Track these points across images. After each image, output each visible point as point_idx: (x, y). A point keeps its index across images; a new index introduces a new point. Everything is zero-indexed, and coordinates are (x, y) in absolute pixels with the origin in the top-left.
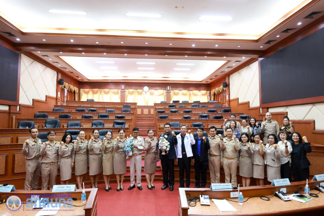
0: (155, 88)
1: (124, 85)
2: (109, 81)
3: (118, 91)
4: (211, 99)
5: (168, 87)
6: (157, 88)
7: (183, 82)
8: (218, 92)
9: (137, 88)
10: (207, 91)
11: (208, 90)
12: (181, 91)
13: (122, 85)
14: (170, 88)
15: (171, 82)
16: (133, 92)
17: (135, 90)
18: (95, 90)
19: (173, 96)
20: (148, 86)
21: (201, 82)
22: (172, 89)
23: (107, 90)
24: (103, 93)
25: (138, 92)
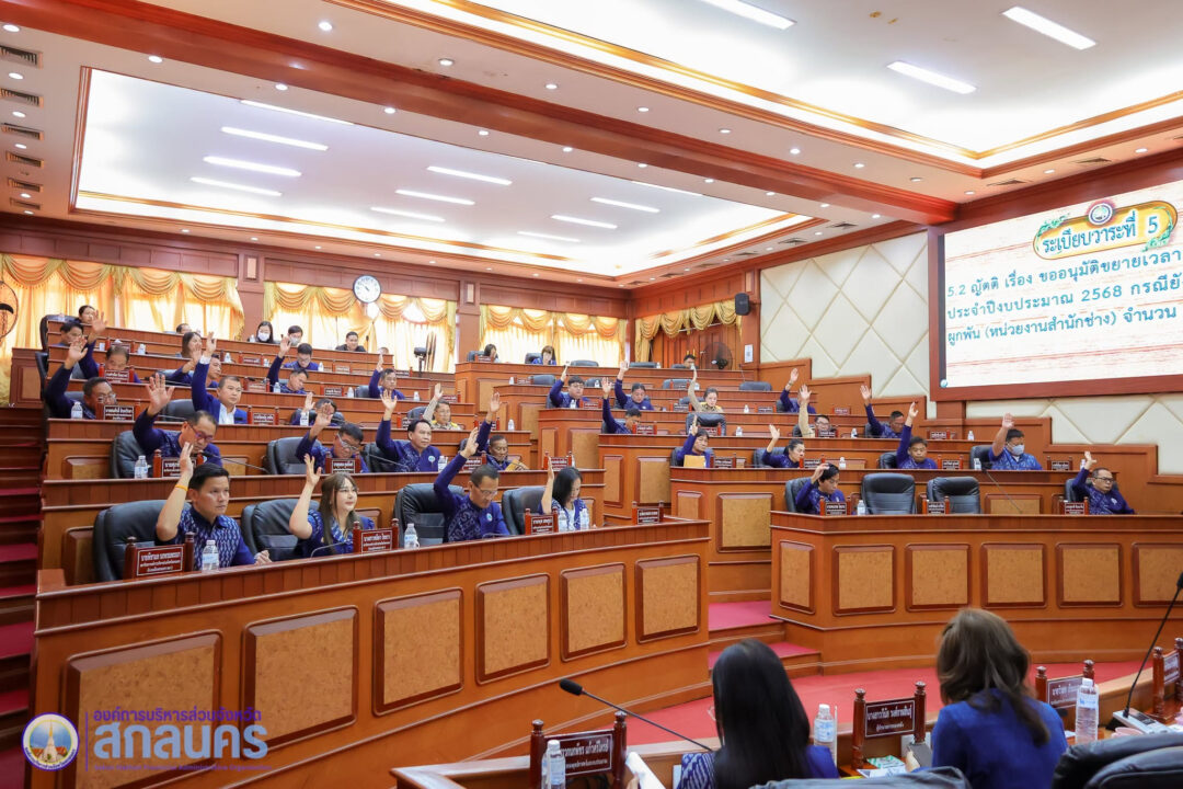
0: (407, 289)
1: (257, 258)
2: (185, 231)
3: (220, 284)
4: (637, 353)
5: (470, 289)
6: (418, 289)
7: (536, 275)
8: (683, 327)
9: (323, 279)
10: (619, 318)
11: (625, 318)
12: (518, 311)
13: (247, 257)
14: (478, 293)
15: (489, 269)
16: (301, 294)
17: (314, 289)
18: (87, 268)
19: (487, 332)
20: (379, 276)
21: (613, 279)
22: (485, 299)
23: (157, 276)
24: (131, 288)
25: (328, 300)
